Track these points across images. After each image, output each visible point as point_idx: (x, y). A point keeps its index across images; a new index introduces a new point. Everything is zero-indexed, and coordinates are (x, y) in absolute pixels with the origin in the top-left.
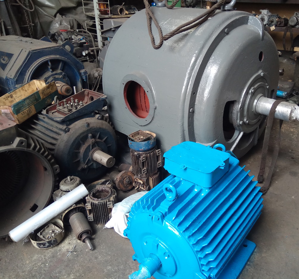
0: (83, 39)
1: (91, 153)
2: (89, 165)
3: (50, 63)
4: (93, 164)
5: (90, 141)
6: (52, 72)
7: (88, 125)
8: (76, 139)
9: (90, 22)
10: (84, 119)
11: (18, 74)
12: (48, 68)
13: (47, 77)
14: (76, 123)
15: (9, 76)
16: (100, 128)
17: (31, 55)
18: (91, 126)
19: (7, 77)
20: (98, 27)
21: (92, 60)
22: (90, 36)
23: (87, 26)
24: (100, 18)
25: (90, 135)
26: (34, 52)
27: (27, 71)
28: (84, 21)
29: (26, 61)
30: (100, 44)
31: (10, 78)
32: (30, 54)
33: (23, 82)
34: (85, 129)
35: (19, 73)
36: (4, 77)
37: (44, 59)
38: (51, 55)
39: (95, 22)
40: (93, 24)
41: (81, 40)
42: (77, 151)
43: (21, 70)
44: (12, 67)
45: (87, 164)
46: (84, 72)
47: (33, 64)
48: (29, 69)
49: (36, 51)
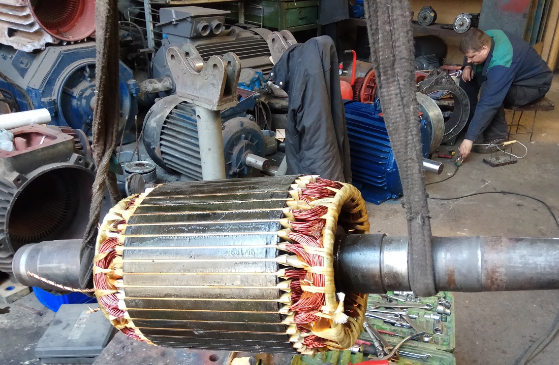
0: (128, 35)
1: (243, 155)
2: (241, 169)
3: (88, 70)
4: (244, 168)
5: (243, 143)
6: (90, 82)
7: (242, 125)
8: (231, 137)
9: (134, 9)
10: (237, 118)
11: (45, 84)
12: (85, 76)
13: (83, 88)
14: (230, 121)
15: (32, 86)
16: (252, 129)
17: (63, 57)
18: (245, 125)
19: (28, 87)
20: (148, 18)
21: (141, 67)
22: (138, 32)
23: (130, 15)
24: (151, 4)
25: (243, 135)
26: (66, 53)
27: (57, 79)
28: (126, 8)
29: (56, 65)
30: (151, 43)
31: (33, 89)
32: (62, 55)
33: (51, 94)
34: (238, 128)
35: (46, 82)
36: (25, 87)
37: (80, 63)
38: (89, 58)
39: (143, 9)
40: (140, 12)
41: (126, 37)
42: (231, 152)
43: (49, 78)
44: (35, 73)
45: (239, 168)
46: (133, 84)
47: (65, 69)
48: (59, 77)
49: (70, 52)
